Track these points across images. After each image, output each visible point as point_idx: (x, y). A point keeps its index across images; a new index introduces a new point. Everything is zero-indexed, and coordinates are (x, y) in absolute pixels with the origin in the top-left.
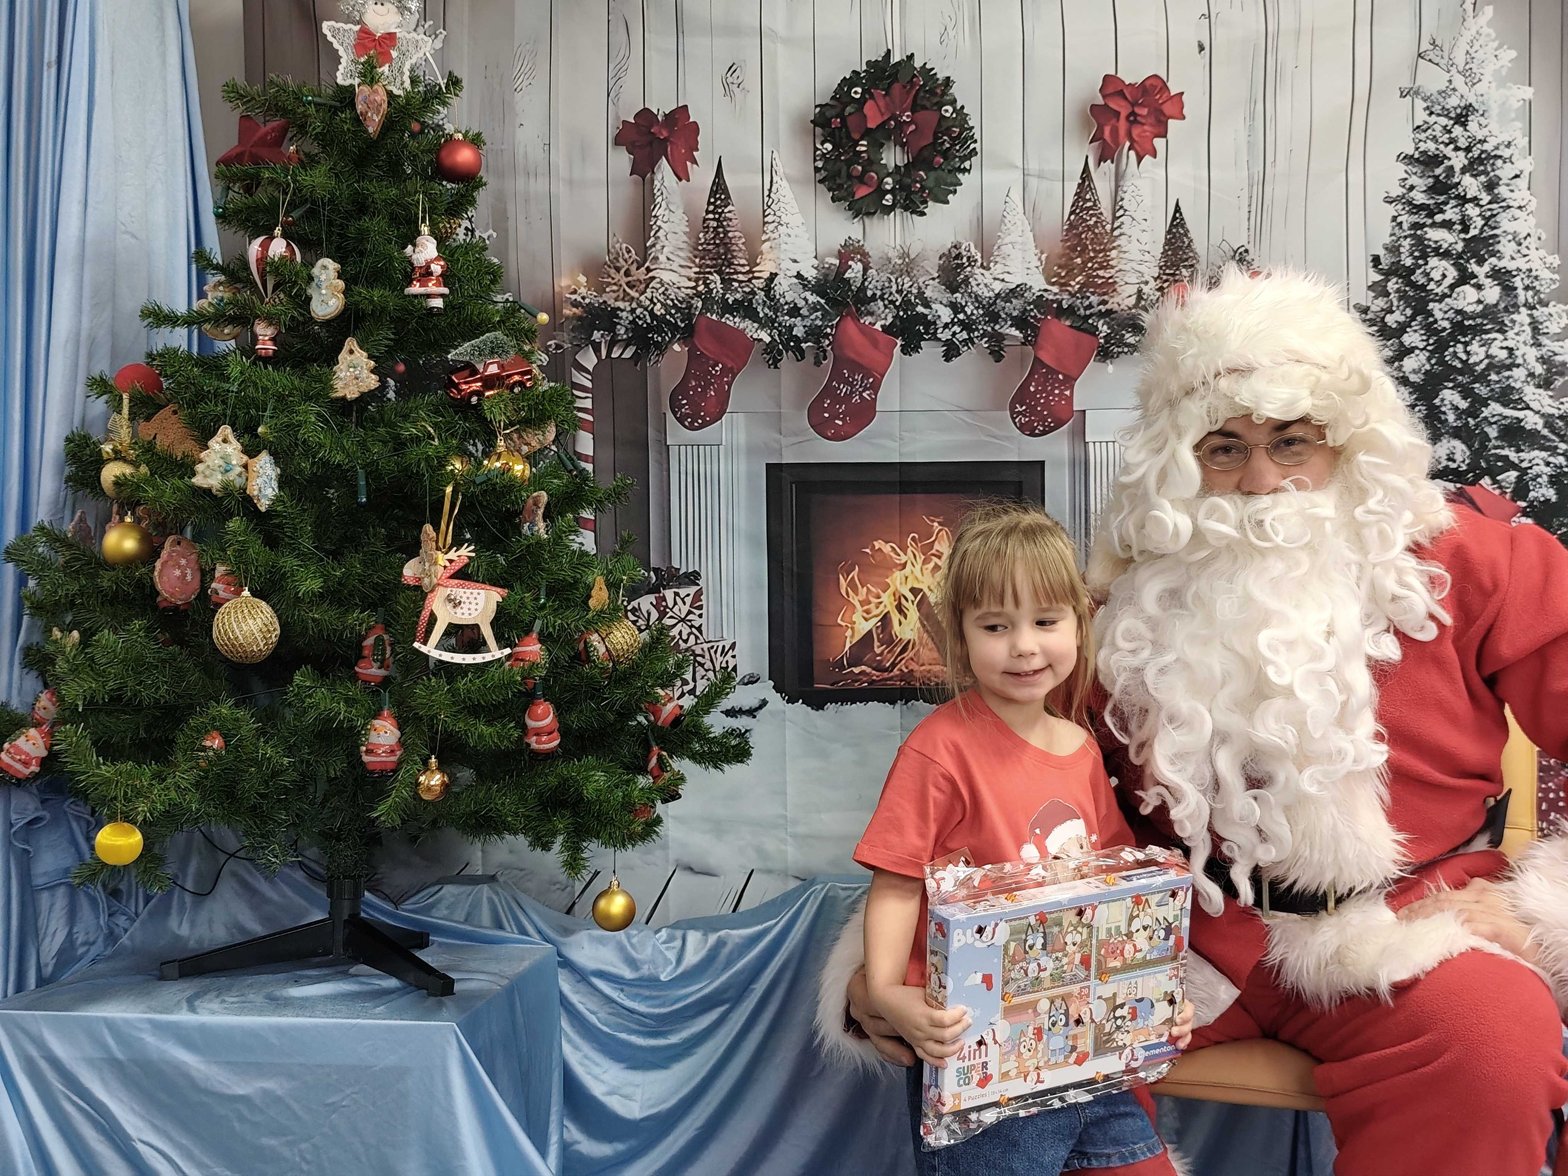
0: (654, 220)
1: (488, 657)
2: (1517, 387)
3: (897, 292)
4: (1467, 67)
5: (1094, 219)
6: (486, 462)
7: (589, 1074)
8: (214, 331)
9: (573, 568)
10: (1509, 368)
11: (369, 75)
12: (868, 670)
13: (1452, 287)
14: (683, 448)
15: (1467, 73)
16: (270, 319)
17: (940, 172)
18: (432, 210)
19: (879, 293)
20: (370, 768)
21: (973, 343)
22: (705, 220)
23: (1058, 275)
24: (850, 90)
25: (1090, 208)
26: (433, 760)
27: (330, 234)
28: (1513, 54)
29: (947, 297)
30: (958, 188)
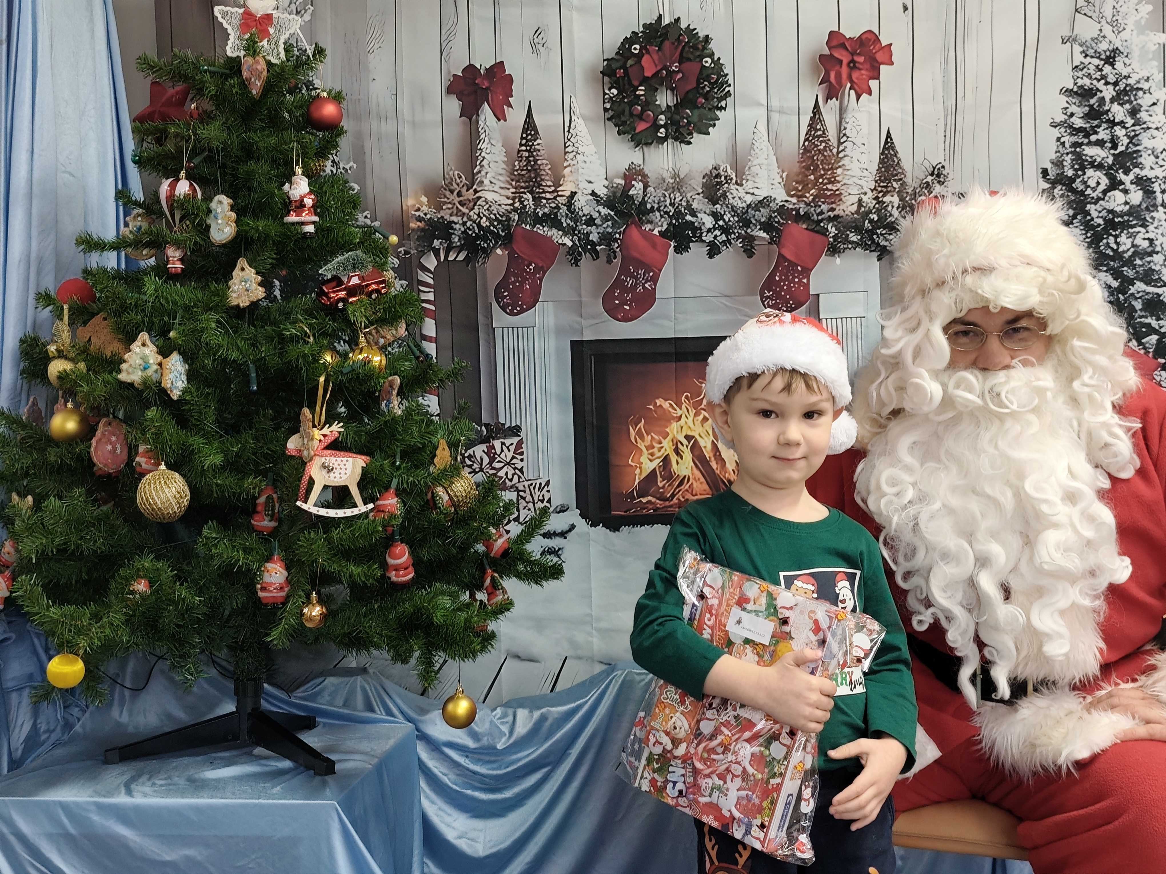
0: (479, 152)
1: (356, 511)
2: (1157, 269)
3: (670, 204)
4: (1114, 19)
5: (823, 144)
6: (351, 355)
7: (443, 822)
8: (136, 253)
9: (422, 437)
10: (1150, 254)
11: (252, 48)
12: (653, 500)
13: (1105, 192)
14: (505, 330)
15: (1114, 24)
16: (177, 244)
17: (702, 110)
18: (304, 155)
19: (656, 206)
20: (264, 601)
21: (730, 244)
22: (519, 151)
23: (796, 189)
24: (630, 47)
25: (820, 136)
26: (314, 595)
27: (224, 174)
28: (1150, 8)
29: (709, 208)
30: (717, 122)
